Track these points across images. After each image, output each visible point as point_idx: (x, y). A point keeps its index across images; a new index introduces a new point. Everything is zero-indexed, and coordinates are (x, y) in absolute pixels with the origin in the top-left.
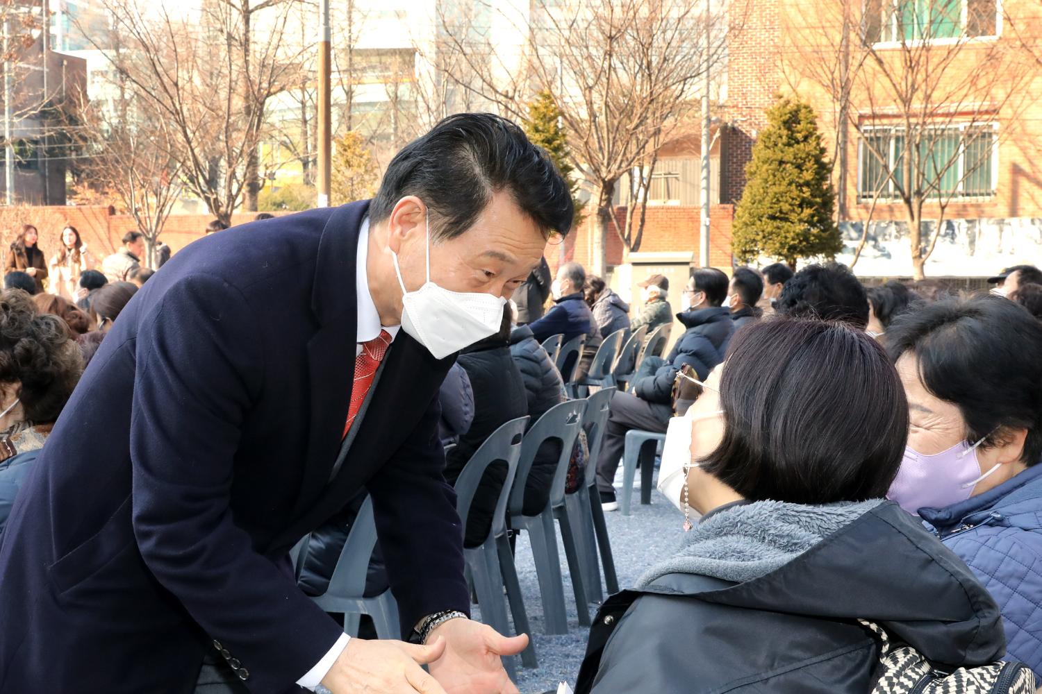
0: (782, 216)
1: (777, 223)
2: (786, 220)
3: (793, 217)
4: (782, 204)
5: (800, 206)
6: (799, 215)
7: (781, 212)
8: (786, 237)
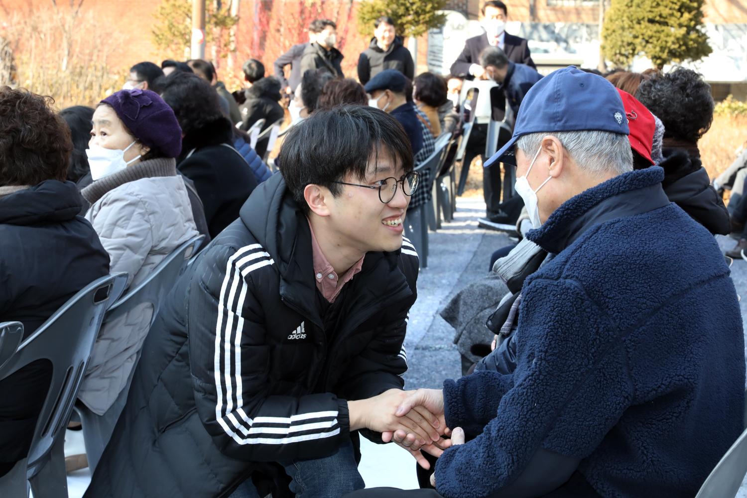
0: (662, 20)
1: (656, 27)
2: (666, 24)
3: (672, 21)
4: (661, 8)
5: (679, 10)
6: (679, 19)
7: (661, 16)
8: (666, 42)
